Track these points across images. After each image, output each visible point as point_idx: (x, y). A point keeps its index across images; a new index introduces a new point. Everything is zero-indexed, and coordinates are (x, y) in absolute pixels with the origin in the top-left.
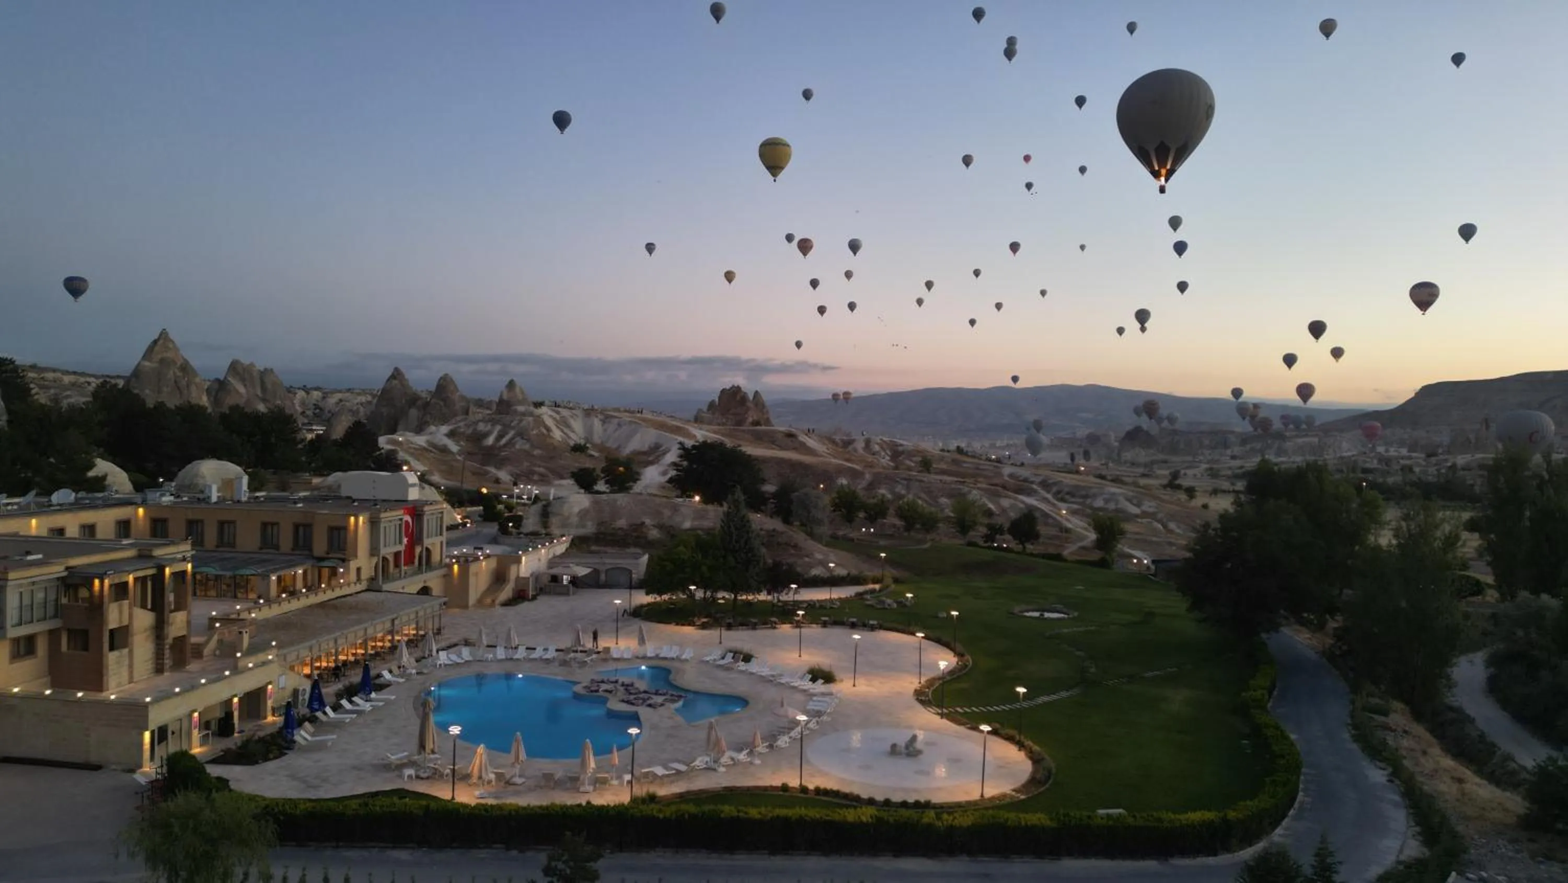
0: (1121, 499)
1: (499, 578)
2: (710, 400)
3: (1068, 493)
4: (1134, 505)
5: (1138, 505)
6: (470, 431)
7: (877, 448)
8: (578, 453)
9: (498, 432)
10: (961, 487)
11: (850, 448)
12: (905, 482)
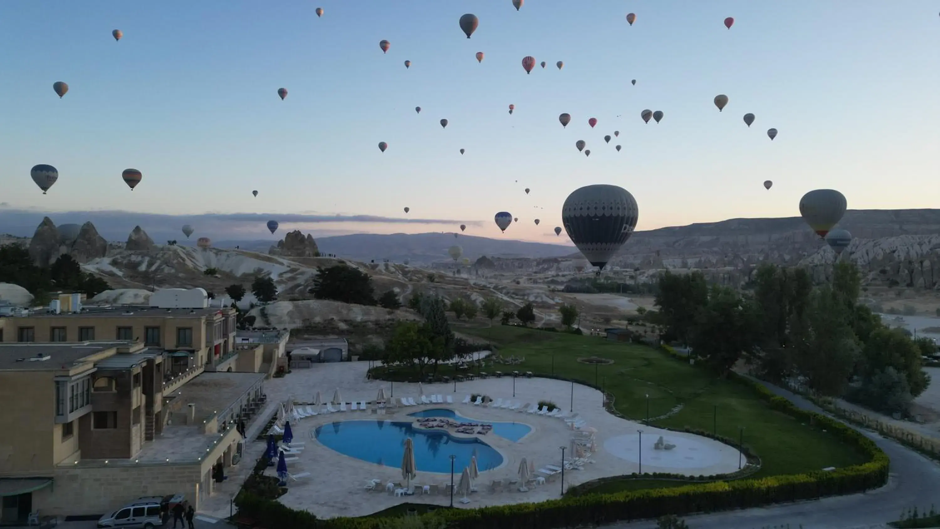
0: (544, 296)
1: (268, 358)
2: (279, 240)
3: (513, 293)
4: (551, 299)
5: (553, 299)
6: (125, 262)
7: (393, 269)
8: (209, 275)
9: (148, 262)
10: (465, 291)
11: (377, 269)
12: (434, 289)
